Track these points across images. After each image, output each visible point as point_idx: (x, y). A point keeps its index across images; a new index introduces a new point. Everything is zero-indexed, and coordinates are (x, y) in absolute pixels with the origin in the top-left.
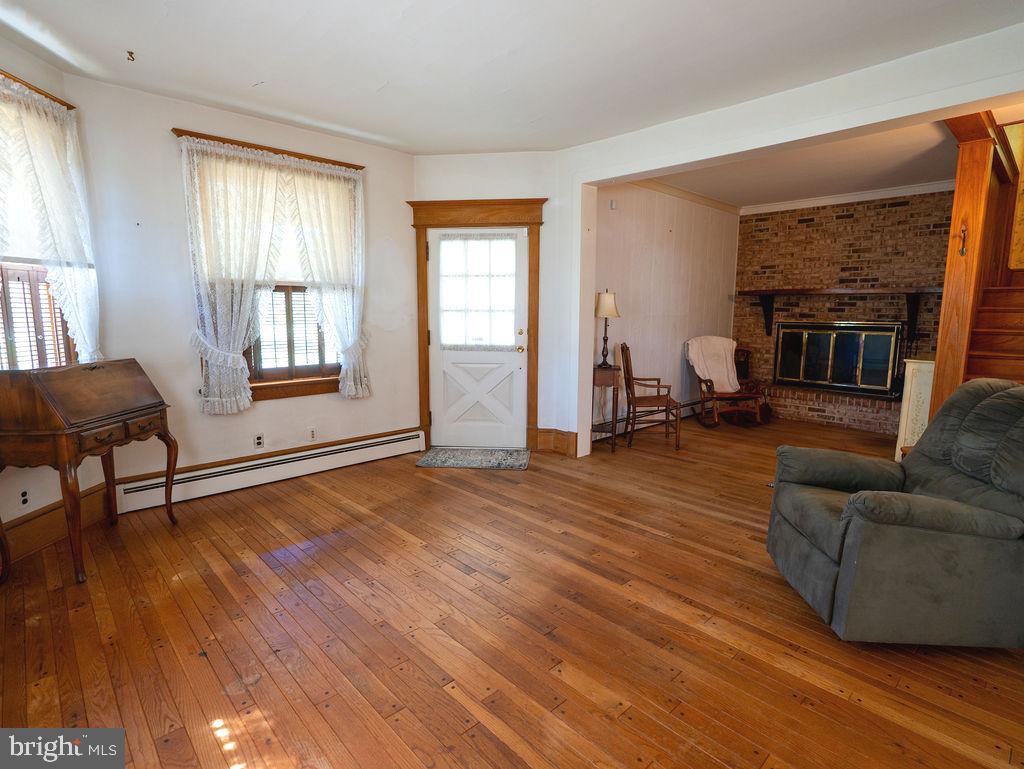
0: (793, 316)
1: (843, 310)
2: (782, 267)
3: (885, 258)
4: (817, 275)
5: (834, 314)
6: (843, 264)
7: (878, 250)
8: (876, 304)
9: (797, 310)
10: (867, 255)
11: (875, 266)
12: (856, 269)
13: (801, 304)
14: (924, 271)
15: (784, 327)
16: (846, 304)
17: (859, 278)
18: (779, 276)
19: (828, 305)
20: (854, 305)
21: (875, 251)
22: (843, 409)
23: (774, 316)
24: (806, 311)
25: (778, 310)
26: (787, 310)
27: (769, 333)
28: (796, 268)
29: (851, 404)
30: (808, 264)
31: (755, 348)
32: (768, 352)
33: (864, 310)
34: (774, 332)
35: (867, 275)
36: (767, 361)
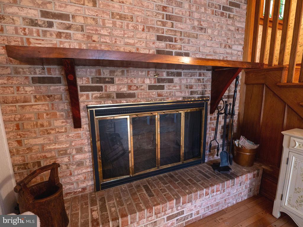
0: (108, 96)
1: (162, 88)
2: (80, 20)
3: (192, 31)
4: (131, 41)
5: (154, 92)
6: (158, 30)
7: (188, 21)
8: (189, 80)
9: (112, 89)
10: (179, 25)
11: (186, 39)
12: (171, 40)
13: (116, 79)
14: (218, 51)
15: (99, 113)
16: (163, 80)
17: (174, 51)
18: (79, 35)
19: (147, 81)
20: (171, 81)
21: (186, 21)
22: (198, 202)
23: (81, 99)
24: (124, 89)
25: (85, 89)
26: (99, 89)
27: (77, 124)
28: (104, 26)
29: (207, 194)
30: (118, 22)
31: (59, 151)
32: (80, 151)
33: (180, 86)
34: (85, 121)
35: (180, 49)
36: (80, 164)
